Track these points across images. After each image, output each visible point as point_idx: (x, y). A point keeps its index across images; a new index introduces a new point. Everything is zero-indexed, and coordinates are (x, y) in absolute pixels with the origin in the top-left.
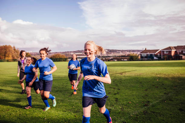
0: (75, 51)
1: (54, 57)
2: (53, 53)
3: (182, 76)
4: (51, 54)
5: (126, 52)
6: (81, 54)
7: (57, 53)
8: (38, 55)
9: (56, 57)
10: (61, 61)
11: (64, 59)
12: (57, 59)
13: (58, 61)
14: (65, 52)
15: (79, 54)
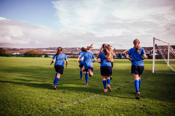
0: (47, 48)
1: (29, 53)
2: (26, 49)
3: (147, 69)
4: (23, 50)
5: (96, 51)
6: (53, 51)
7: (29, 49)
8: (9, 51)
9: (30, 53)
10: (36, 57)
11: (38, 55)
12: (32, 54)
13: (32, 57)
14: (38, 49)
15: (51, 51)
